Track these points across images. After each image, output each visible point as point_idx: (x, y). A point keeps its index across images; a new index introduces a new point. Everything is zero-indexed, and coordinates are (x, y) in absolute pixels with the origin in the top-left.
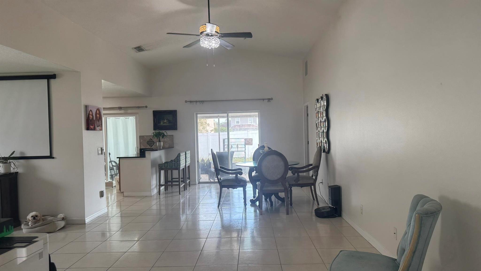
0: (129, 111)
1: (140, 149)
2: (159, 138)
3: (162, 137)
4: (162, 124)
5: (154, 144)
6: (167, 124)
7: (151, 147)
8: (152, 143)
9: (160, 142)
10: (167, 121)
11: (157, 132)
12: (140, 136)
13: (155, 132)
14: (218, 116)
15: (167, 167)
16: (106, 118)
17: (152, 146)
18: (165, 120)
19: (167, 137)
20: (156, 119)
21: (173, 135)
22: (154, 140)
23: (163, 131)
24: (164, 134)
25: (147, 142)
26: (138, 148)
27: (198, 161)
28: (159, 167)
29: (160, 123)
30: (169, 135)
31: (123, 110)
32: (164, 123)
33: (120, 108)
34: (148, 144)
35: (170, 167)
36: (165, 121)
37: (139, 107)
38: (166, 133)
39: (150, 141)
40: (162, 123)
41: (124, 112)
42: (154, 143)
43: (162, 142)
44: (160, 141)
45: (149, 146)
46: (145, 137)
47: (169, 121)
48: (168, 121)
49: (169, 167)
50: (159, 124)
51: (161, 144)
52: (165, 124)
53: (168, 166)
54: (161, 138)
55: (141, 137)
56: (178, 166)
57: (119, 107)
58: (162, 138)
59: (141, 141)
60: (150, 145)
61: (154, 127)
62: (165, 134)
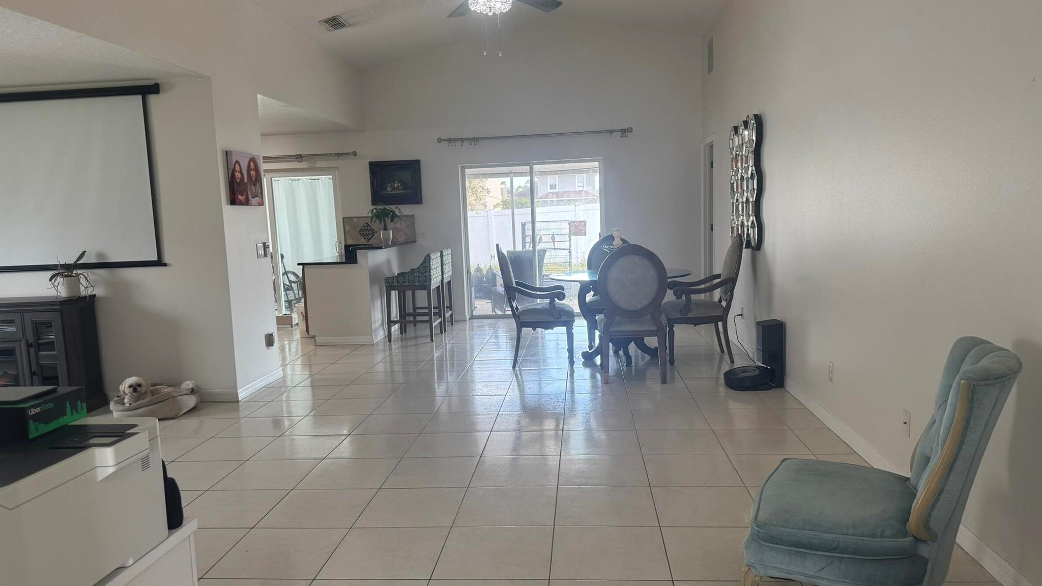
0: (320, 164)
1: (345, 245)
2: (385, 221)
3: (389, 218)
4: (389, 192)
5: (374, 235)
6: (401, 192)
7: (368, 242)
8: (369, 234)
9: (387, 230)
10: (399, 184)
11: (380, 209)
12: (344, 218)
13: (376, 209)
14: (511, 173)
15: (404, 284)
16: (271, 178)
17: (371, 238)
18: (396, 182)
19: (400, 219)
20: (375, 182)
21: (413, 216)
22: (373, 227)
23: (393, 207)
24: (394, 212)
25: (360, 231)
26: (340, 243)
27: (468, 272)
28: (387, 283)
29: (385, 188)
30: (405, 216)
31: (306, 162)
32: (393, 189)
33: (299, 157)
34: (362, 236)
35: (410, 284)
36: (396, 185)
37: (338, 155)
38: (399, 210)
39: (366, 228)
40: (389, 189)
41: (309, 165)
42: (373, 232)
43: (391, 231)
44: (385, 229)
45: (365, 238)
46: (355, 220)
47: (405, 185)
48: (401, 185)
49: (407, 284)
50: (382, 192)
51: (389, 234)
52: (397, 192)
53: (404, 282)
54: (388, 221)
55: (345, 220)
56: (426, 282)
57: (298, 155)
58: (390, 221)
59: (347, 228)
60: (367, 237)
61: (372, 198)
62: (398, 213)
